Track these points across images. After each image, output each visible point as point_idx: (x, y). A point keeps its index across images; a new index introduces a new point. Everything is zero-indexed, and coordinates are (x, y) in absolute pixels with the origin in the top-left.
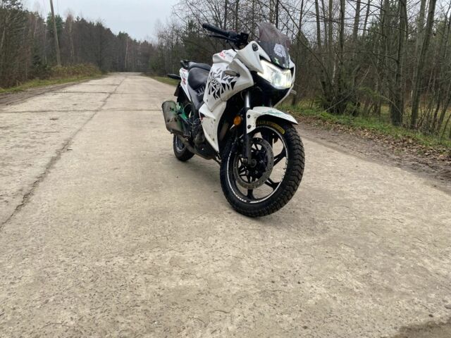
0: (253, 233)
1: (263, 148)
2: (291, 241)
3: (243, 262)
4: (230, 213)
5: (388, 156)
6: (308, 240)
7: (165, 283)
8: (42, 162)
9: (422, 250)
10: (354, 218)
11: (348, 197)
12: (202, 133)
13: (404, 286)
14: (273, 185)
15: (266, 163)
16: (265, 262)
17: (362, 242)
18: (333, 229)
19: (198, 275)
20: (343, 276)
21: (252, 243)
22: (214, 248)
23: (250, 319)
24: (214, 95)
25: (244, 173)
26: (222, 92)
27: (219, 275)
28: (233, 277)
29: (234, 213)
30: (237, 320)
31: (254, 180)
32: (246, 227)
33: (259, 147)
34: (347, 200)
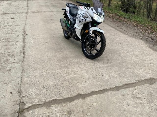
0: (91, 64)
1: (94, 40)
2: (101, 66)
3: (89, 71)
4: (85, 58)
5: (139, 35)
6: (106, 65)
7: (71, 76)
8: (21, 40)
9: (136, 67)
10: (120, 59)
11: (121, 52)
12: (75, 33)
13: (128, 76)
14: (97, 50)
15: (95, 44)
16: (94, 71)
17: (120, 66)
18: (113, 62)
19: (78, 74)
20: (113, 74)
21: (91, 66)
22: (81, 68)
23: (91, 83)
24: (79, 22)
25: (89, 46)
26: (82, 22)
27: (83, 74)
28: (87, 74)
29: (86, 58)
30: (88, 83)
31: (92, 49)
32: (89, 62)
33: (93, 39)
34: (120, 53)
